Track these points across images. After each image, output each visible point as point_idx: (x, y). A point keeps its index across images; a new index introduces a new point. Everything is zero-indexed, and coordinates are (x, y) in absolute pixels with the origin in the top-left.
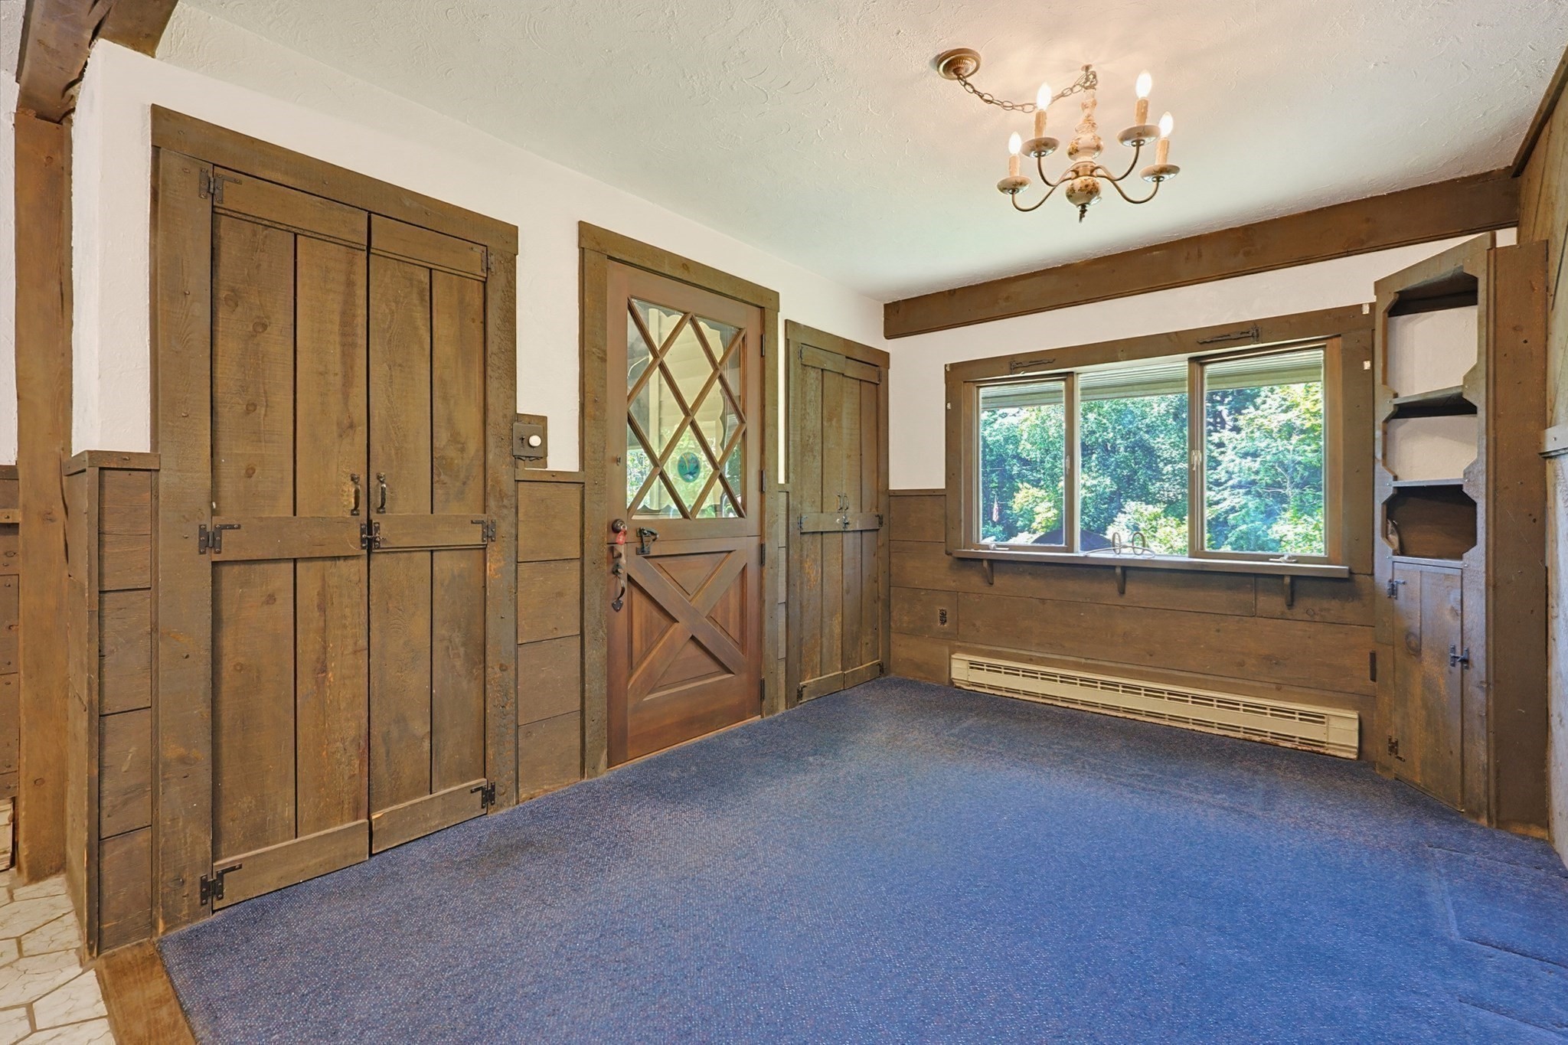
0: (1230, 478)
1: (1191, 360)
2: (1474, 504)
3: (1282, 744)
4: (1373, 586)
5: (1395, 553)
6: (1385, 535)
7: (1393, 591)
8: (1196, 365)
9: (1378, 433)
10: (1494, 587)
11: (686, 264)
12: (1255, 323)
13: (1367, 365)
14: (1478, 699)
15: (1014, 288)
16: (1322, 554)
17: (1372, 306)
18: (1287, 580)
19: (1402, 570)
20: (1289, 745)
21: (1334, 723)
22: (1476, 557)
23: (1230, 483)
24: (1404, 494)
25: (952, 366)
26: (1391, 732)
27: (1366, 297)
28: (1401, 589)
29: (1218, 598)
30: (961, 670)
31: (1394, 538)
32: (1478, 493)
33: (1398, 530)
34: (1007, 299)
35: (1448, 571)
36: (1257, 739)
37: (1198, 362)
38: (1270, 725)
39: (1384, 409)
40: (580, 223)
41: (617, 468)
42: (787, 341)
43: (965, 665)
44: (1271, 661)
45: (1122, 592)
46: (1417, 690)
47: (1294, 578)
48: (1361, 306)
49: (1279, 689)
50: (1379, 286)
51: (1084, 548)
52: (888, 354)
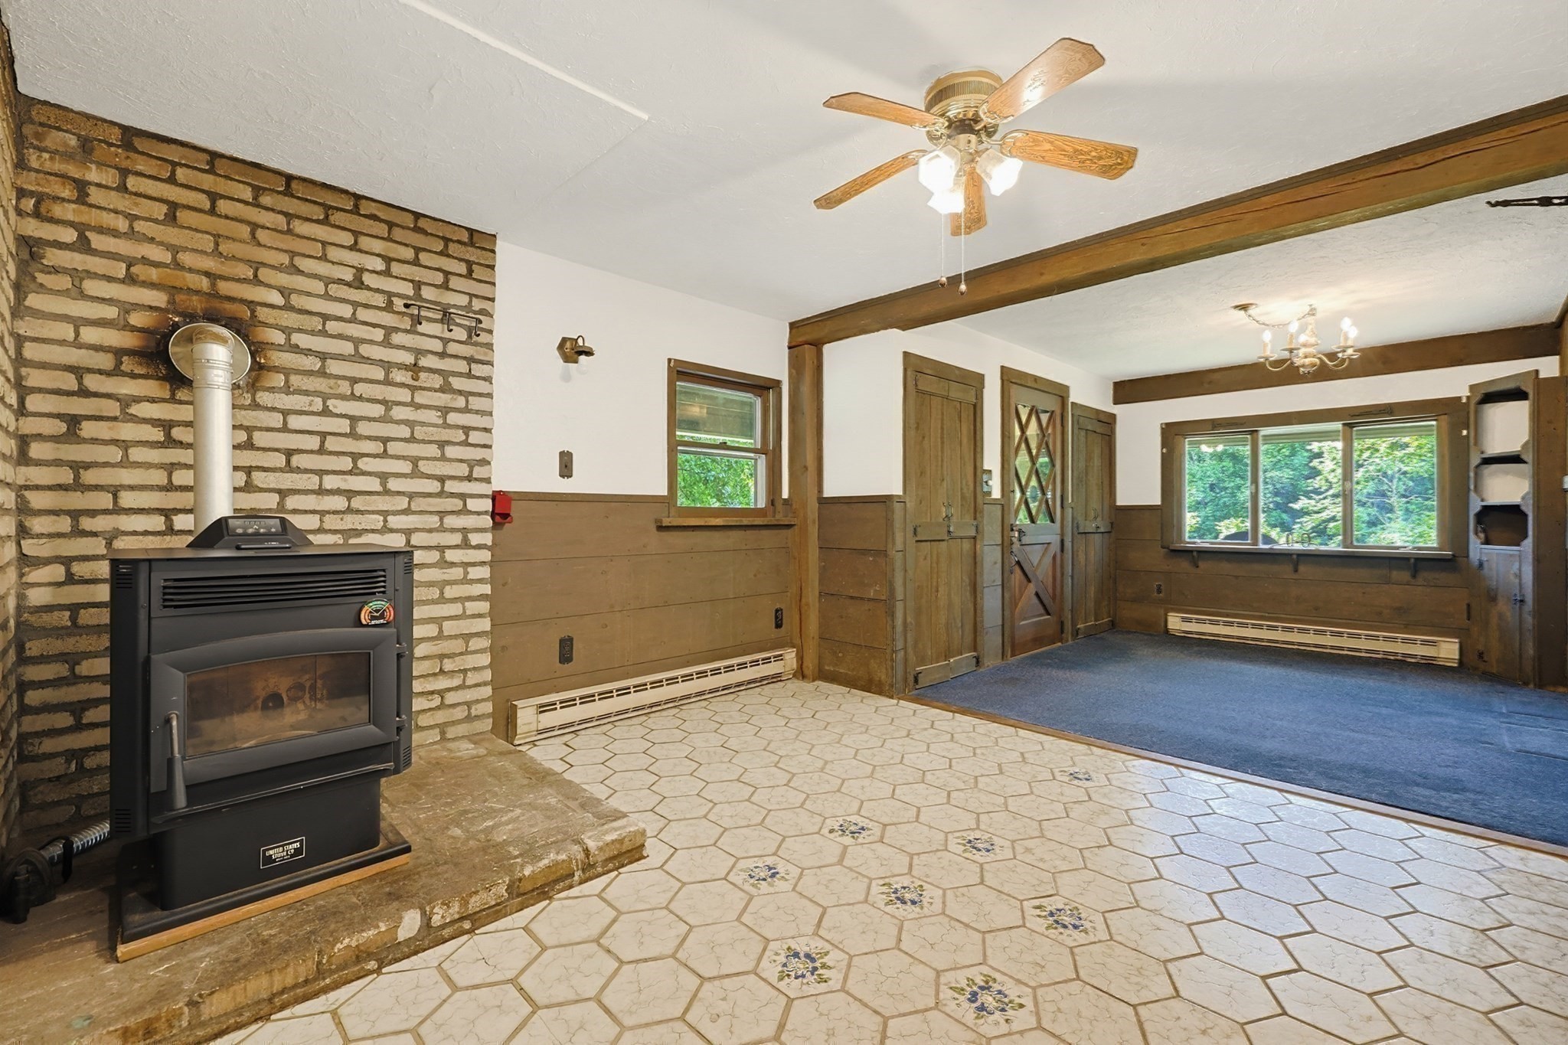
0: (1330, 488)
1: (1344, 424)
2: (1525, 515)
3: (1409, 660)
4: (1468, 562)
5: (1482, 544)
6: (1476, 533)
7: (1481, 565)
8: (1347, 428)
9: (1472, 474)
10: (1538, 560)
11: (1036, 379)
12: (1390, 405)
13: (1465, 432)
14: (1529, 620)
15: (1216, 376)
16: (1435, 545)
17: (1468, 398)
18: (1412, 561)
19: (1486, 553)
20: (1413, 660)
21: (1444, 646)
22: (1528, 544)
23: (1331, 492)
24: (1488, 511)
25: (1167, 424)
26: (1480, 647)
27: (1464, 393)
28: (1486, 565)
29: (1363, 573)
30: (1175, 622)
31: (1482, 535)
32: (1529, 510)
33: (1484, 531)
34: (1210, 383)
35: (1511, 553)
36: (1392, 658)
37: (1351, 426)
38: (1400, 648)
39: (1475, 460)
40: (1002, 367)
41: (1011, 494)
42: (1072, 415)
43: (1178, 620)
44: (1400, 611)
45: (1296, 571)
46: (1494, 621)
47: (1417, 559)
48: (1460, 397)
49: (1406, 627)
50: (1472, 388)
51: (1265, 543)
52: (1115, 415)
